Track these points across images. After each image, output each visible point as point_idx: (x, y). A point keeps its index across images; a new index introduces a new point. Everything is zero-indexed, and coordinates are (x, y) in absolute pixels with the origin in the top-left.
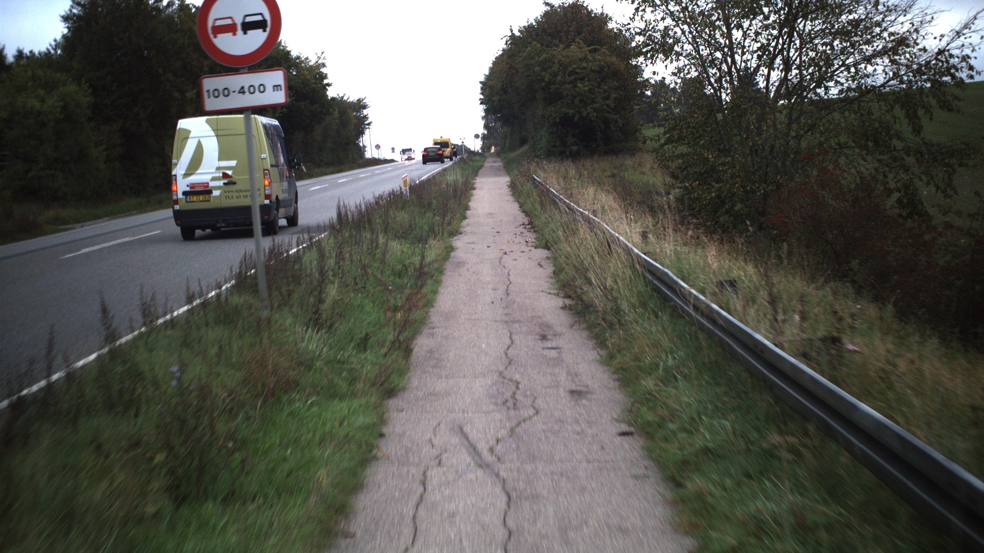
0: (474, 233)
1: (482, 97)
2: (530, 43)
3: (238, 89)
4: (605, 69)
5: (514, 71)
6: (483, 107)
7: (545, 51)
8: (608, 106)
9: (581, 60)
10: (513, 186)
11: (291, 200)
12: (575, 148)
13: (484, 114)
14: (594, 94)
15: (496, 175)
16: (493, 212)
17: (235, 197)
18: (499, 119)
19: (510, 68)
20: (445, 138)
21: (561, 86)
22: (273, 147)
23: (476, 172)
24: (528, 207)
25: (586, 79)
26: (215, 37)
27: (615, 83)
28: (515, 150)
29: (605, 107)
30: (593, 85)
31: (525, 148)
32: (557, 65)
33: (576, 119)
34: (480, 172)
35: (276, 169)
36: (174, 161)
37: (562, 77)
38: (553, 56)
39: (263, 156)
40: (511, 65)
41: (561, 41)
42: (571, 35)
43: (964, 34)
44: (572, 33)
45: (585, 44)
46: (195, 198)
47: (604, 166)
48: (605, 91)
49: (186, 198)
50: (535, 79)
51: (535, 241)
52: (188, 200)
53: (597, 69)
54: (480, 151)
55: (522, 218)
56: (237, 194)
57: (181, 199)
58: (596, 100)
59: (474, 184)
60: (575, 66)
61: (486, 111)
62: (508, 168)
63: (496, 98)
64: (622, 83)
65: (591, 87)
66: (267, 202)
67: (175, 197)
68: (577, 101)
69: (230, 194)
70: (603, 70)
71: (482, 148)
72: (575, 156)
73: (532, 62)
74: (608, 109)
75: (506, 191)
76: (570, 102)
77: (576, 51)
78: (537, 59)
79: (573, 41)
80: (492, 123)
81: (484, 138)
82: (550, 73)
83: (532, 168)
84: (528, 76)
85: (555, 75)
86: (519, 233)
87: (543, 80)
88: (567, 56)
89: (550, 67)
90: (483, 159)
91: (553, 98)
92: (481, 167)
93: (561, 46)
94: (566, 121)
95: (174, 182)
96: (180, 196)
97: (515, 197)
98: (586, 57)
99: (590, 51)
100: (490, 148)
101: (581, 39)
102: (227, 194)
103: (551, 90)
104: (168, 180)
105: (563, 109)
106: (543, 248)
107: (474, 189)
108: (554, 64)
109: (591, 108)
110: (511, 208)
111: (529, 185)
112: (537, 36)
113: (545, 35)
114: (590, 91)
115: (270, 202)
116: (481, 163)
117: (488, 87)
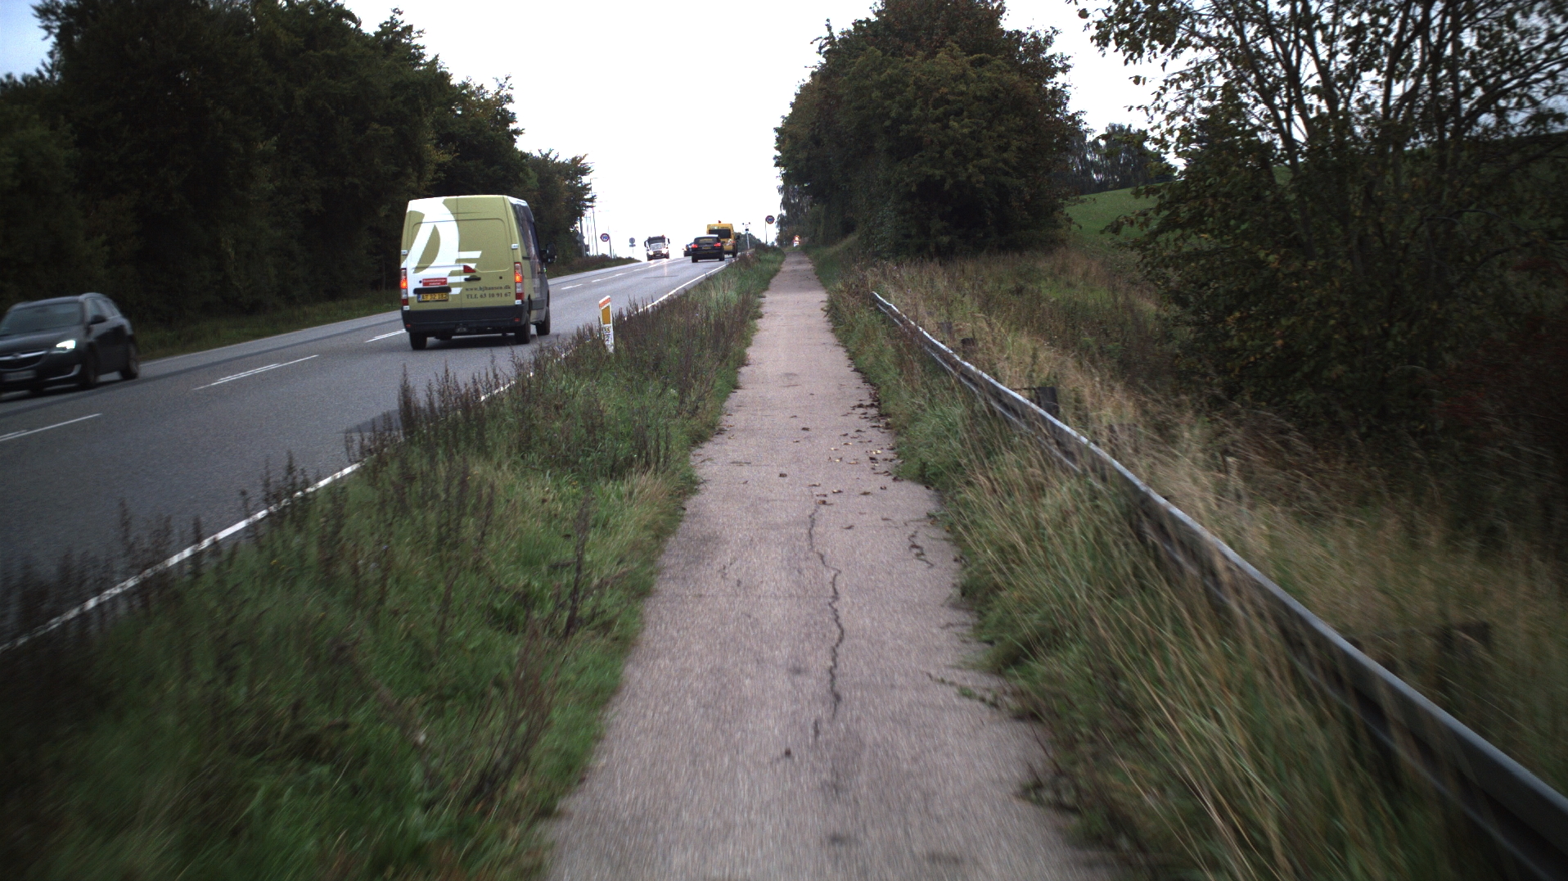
0: (749, 431)
1: (778, 154)
2: (863, 49)
4: (1001, 95)
5: (833, 102)
6: (779, 171)
7: (890, 63)
8: (1005, 162)
9: (955, 79)
10: (834, 313)
11: (543, 301)
12: (945, 239)
13: (781, 183)
14: (980, 140)
15: (801, 289)
16: (797, 372)
17: (478, 296)
18: (807, 191)
19: (826, 97)
20: (726, 222)
21: (921, 126)
22: (523, 235)
23: (765, 283)
24: (868, 359)
25: (965, 113)
27: (1019, 122)
28: (834, 243)
29: (1000, 165)
30: (977, 124)
31: (852, 239)
32: (911, 90)
33: (947, 187)
34: (774, 281)
35: (527, 262)
36: (403, 251)
37: (922, 110)
38: (905, 72)
39: (514, 246)
40: (828, 92)
41: (919, 45)
42: (937, 34)
44: (940, 31)
45: (963, 49)
46: (429, 297)
47: (997, 272)
48: (1000, 136)
49: (418, 297)
50: (871, 113)
51: (890, 455)
52: (421, 299)
53: (986, 94)
54: (776, 244)
55: (856, 388)
56: (481, 292)
57: (412, 298)
58: (985, 152)
59: (760, 306)
60: (944, 90)
61: (786, 177)
62: (823, 275)
63: (802, 155)
64: (1030, 121)
65: (975, 127)
66: (518, 302)
67: (404, 296)
68: (948, 153)
69: (473, 293)
70: (997, 97)
71: (778, 240)
72: (945, 255)
73: (868, 83)
74: (1006, 168)
75: (820, 320)
76: (937, 155)
77: (948, 61)
78: (875, 77)
79: (942, 44)
80: (794, 198)
81: (782, 222)
82: (899, 102)
83: (871, 279)
84: (860, 108)
85: (909, 106)
86: (852, 433)
87: (887, 115)
88: (930, 72)
89: (901, 92)
90: (779, 258)
91: (905, 148)
92: (777, 271)
93: (920, 53)
94: (929, 190)
95: (403, 277)
96: (411, 294)
97: (839, 337)
98: (964, 74)
99: (972, 63)
100: (792, 239)
101: (956, 42)
102: (469, 292)
103: (901, 134)
104: (393, 275)
105: (924, 169)
106: (912, 479)
107: (761, 316)
108: (908, 86)
109: (974, 166)
110: (832, 362)
111: (865, 316)
112: (875, 36)
113: (889, 35)
114: (972, 135)
115: (523, 302)
116: (776, 266)
117: (787, 136)
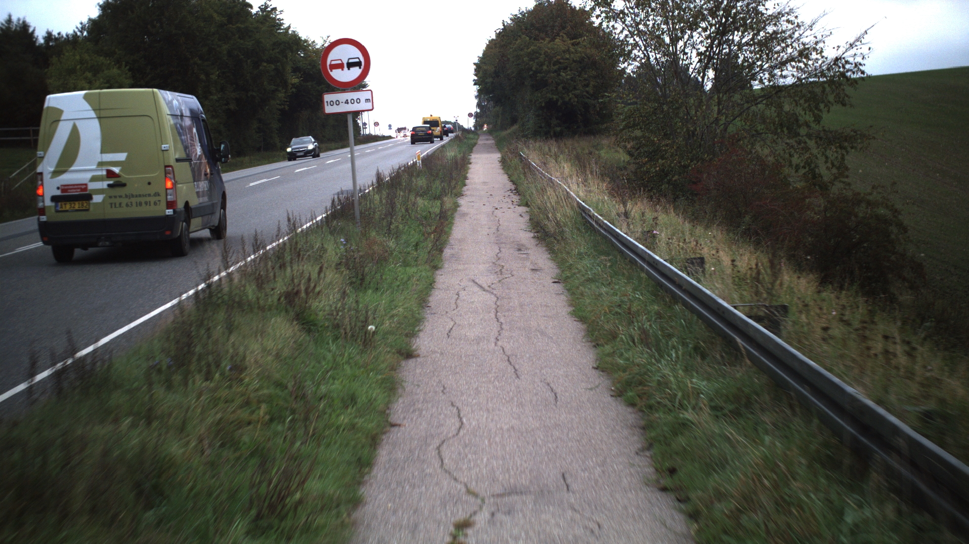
0: (472, 195)
1: (476, 78)
2: (520, 36)
3: (344, 101)
4: (585, 60)
5: (506, 60)
6: (477, 87)
7: (533, 43)
8: (587, 92)
9: (564, 52)
10: (503, 161)
12: (558, 129)
13: (477, 94)
14: (575, 82)
15: (489, 152)
16: (487, 181)
17: (124, 205)
18: (492, 99)
19: (502, 56)
20: (436, 116)
21: (547, 75)
23: (471, 148)
24: (514, 178)
25: (569, 69)
26: (331, 71)
27: (594, 73)
28: (506, 129)
29: (585, 93)
30: (574, 74)
31: (515, 127)
32: (543, 56)
33: (559, 103)
34: (474, 149)
36: (40, 153)
37: (547, 66)
38: (540, 48)
39: (164, 146)
41: (547, 35)
42: (556, 30)
43: (856, 46)
44: (557, 28)
45: (568, 37)
46: (68, 207)
47: (583, 144)
48: (585, 80)
49: (56, 206)
50: (523, 67)
51: (518, 201)
52: (59, 209)
53: (578, 59)
54: (473, 129)
55: (510, 185)
56: (127, 201)
57: (49, 206)
58: (577, 87)
59: (469, 159)
60: (559, 57)
61: (479, 91)
62: (499, 145)
63: (489, 80)
64: (600, 72)
65: (573, 76)
66: (169, 212)
67: (41, 205)
68: (560, 88)
69: (118, 201)
71: (475, 126)
72: (558, 136)
73: (522, 53)
74: (587, 95)
75: (498, 165)
76: (555, 89)
77: (560, 43)
78: (526, 50)
79: (558, 35)
80: (483, 103)
81: (477, 116)
82: (537, 63)
83: (519, 146)
84: (518, 65)
85: (542, 64)
86: (507, 196)
87: (531, 69)
88: (552, 48)
89: (538, 58)
90: (476, 137)
91: (540, 84)
92: (475, 144)
93: (547, 39)
94: (550, 105)
95: (39, 183)
96: (48, 202)
98: (569, 49)
99: (573, 44)
100: (482, 126)
101: (565, 34)
102: (113, 200)
103: (538, 78)
105: (548, 95)
106: (524, 205)
107: (470, 164)
108: (541, 55)
109: (572, 94)
110: (501, 180)
111: (516, 161)
112: (526, 29)
113: (533, 29)
114: (572, 79)
115: (175, 211)
116: (475, 141)
117: (480, 68)
